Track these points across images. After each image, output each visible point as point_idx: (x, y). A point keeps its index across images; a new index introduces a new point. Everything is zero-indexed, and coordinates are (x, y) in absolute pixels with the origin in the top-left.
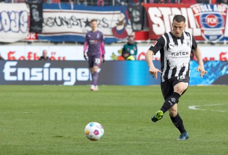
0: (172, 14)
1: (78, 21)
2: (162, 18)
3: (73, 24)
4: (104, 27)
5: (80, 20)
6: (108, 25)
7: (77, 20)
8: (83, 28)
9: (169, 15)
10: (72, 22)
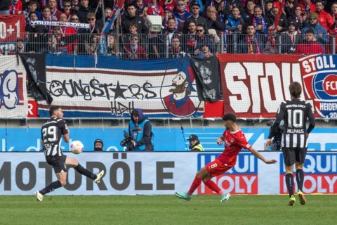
0: (264, 76)
1: (103, 89)
2: (247, 81)
3: (94, 94)
4: (147, 97)
5: (105, 86)
6: (155, 95)
7: (101, 86)
8: (112, 99)
9: (259, 77)
10: (92, 90)
